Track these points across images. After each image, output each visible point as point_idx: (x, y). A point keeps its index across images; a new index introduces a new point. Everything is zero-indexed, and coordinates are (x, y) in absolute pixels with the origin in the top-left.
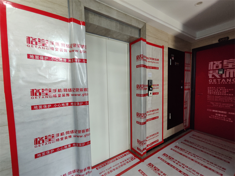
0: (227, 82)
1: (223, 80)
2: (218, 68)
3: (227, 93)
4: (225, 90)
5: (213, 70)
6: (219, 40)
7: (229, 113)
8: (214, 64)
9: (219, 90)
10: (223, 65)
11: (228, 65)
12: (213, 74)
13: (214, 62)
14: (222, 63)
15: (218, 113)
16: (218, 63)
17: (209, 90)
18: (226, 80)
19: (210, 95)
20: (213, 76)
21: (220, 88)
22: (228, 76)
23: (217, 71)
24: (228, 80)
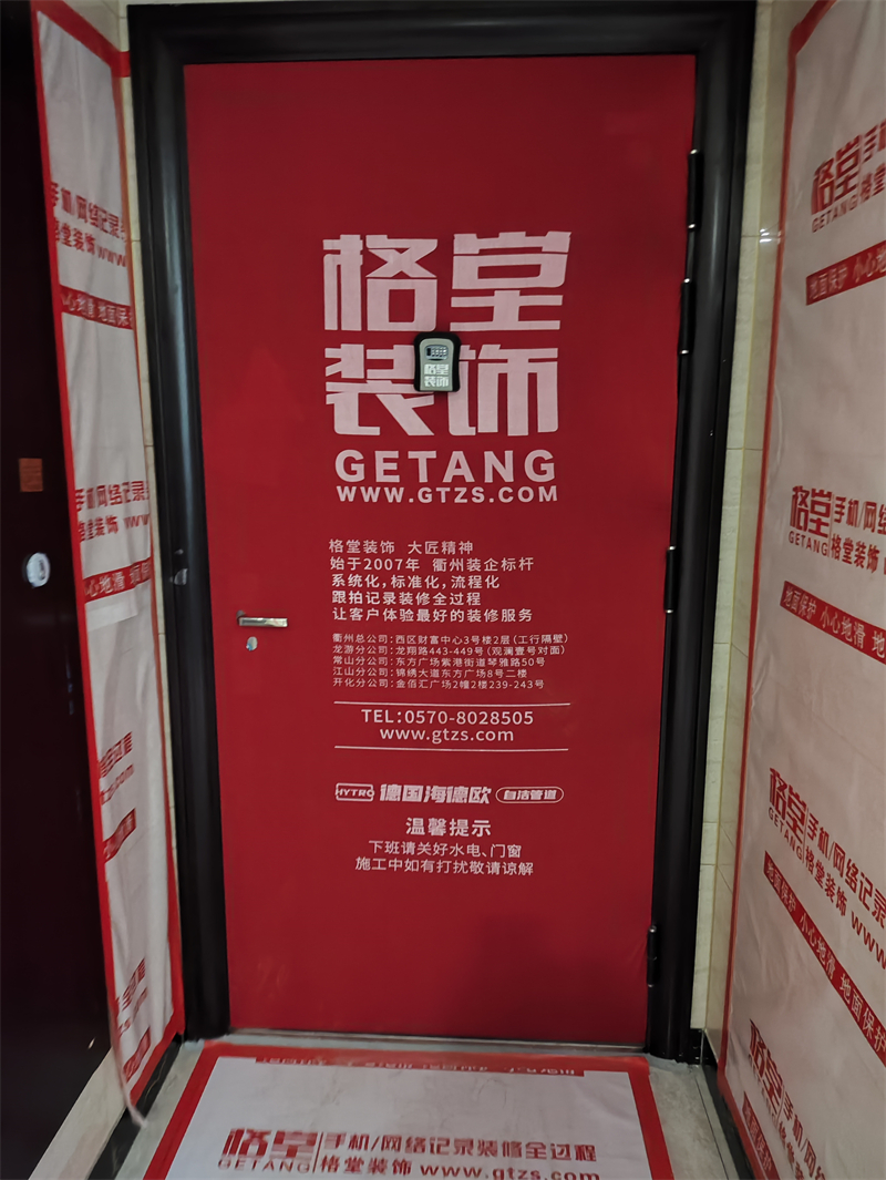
11: (490, 292)
12: (368, 388)
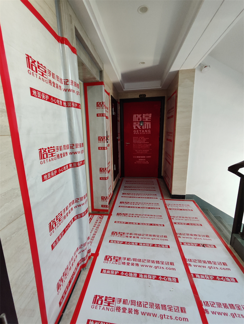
0: (145, 133)
1: (143, 131)
2: (139, 120)
3: (145, 141)
4: (144, 139)
5: (136, 122)
6: (140, 96)
7: (147, 157)
8: (137, 116)
9: (140, 139)
10: (142, 118)
13: (137, 115)
14: (142, 116)
15: (140, 158)
16: (139, 116)
17: (134, 139)
18: (144, 131)
19: (135, 144)
20: (136, 127)
21: (141, 137)
22: (145, 128)
23: (139, 123)
24: (145, 130)
